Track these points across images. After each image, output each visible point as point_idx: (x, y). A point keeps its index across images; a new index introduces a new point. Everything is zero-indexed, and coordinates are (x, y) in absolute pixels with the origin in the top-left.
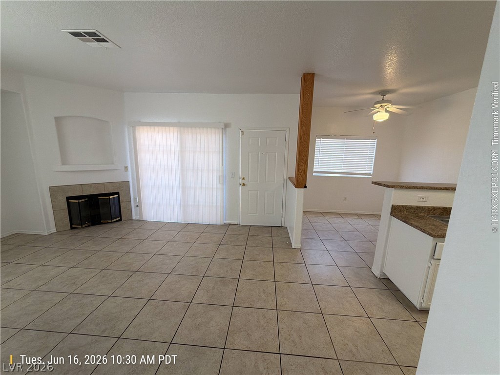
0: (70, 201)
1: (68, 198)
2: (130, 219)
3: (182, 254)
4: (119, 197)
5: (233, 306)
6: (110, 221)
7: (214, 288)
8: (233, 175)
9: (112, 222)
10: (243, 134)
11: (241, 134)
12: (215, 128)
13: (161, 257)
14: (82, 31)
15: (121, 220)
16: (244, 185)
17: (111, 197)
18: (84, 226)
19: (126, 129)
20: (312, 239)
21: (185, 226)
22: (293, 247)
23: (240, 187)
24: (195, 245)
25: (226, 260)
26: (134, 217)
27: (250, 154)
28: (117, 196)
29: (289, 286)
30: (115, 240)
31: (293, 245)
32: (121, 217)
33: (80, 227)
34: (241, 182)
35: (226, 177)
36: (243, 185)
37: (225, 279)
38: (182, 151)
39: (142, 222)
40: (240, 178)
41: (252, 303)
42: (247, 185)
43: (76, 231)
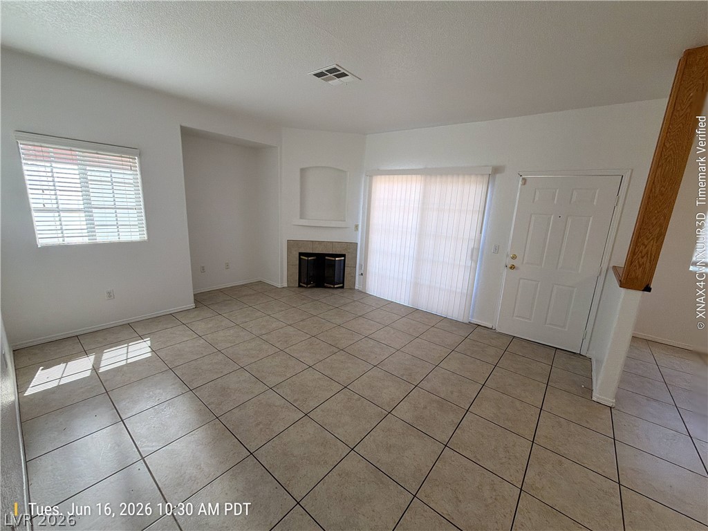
0: (302, 257)
1: (301, 254)
2: (352, 289)
3: (398, 347)
4: (344, 260)
5: (446, 446)
6: (332, 286)
7: (425, 408)
8: (497, 249)
9: (334, 288)
10: (524, 184)
11: (520, 183)
12: (476, 175)
13: (372, 342)
14: (323, 70)
15: (342, 287)
16: (513, 267)
17: (337, 259)
18: (309, 286)
19: (363, 180)
20: (649, 398)
21: (413, 312)
22: (594, 399)
23: (505, 272)
24: (417, 340)
25: (455, 376)
26: (356, 288)
27: (533, 218)
28: (343, 258)
29: (561, 463)
30: (331, 307)
31: (595, 394)
32: (343, 283)
33: (305, 286)
34: (510, 262)
35: (483, 252)
36: (511, 268)
37: (445, 402)
38: (424, 207)
39: (364, 294)
40: (507, 256)
41: (479, 457)
42: (518, 269)
43: (302, 289)
